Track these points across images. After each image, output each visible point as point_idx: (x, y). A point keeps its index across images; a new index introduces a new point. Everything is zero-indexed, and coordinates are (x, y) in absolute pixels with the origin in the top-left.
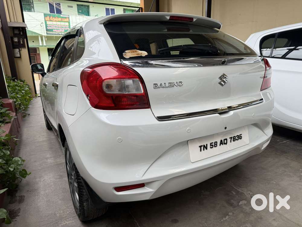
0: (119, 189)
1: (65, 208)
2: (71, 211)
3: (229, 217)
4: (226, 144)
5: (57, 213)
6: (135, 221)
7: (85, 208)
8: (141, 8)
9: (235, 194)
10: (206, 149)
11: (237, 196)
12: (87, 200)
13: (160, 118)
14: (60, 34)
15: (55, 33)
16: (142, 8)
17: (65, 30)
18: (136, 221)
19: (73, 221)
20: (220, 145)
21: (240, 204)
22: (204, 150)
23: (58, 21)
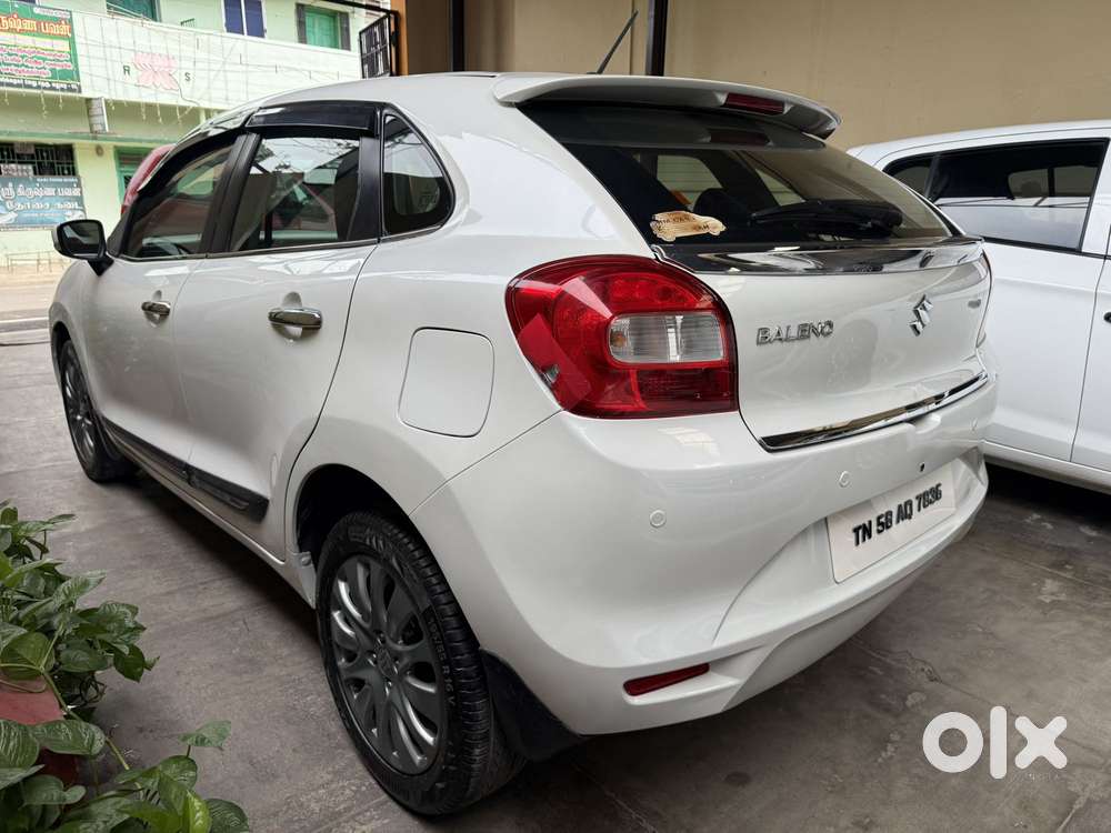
0: (638, 686)
1: (330, 777)
2: (359, 787)
3: (896, 748)
4: (910, 517)
5: (309, 800)
6: (608, 793)
7: (474, 766)
8: (392, 12)
9: (881, 673)
10: (870, 537)
11: (891, 681)
12: (486, 737)
13: (774, 443)
14: (30, 87)
15: (7, 80)
16: (396, 14)
17: (52, 70)
18: (613, 795)
19: (386, 821)
20: (898, 522)
21: (909, 703)
22: (864, 540)
23: (22, 32)
